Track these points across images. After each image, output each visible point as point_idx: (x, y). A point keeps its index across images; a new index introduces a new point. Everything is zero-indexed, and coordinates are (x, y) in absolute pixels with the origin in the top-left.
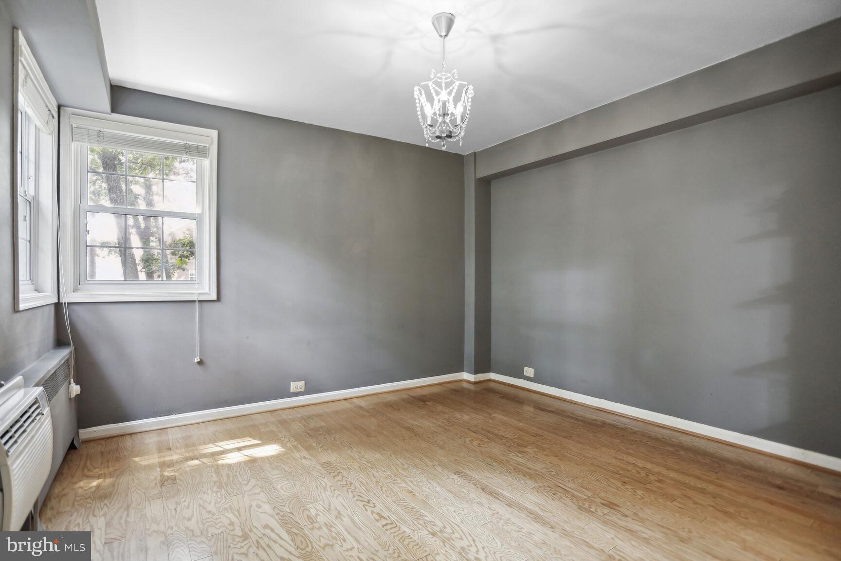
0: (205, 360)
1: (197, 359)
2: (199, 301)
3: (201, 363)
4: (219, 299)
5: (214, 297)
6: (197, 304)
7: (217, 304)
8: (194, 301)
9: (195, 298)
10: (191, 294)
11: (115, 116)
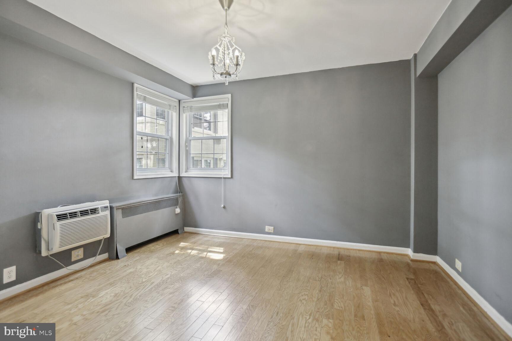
0: (226, 206)
1: (222, 206)
2: (224, 178)
3: (224, 207)
4: (232, 177)
5: (230, 176)
6: (223, 178)
7: (231, 180)
8: (222, 178)
9: (222, 176)
10: (221, 175)
11: (195, 99)
